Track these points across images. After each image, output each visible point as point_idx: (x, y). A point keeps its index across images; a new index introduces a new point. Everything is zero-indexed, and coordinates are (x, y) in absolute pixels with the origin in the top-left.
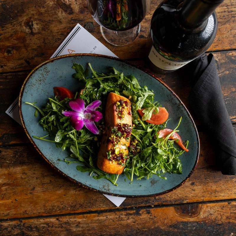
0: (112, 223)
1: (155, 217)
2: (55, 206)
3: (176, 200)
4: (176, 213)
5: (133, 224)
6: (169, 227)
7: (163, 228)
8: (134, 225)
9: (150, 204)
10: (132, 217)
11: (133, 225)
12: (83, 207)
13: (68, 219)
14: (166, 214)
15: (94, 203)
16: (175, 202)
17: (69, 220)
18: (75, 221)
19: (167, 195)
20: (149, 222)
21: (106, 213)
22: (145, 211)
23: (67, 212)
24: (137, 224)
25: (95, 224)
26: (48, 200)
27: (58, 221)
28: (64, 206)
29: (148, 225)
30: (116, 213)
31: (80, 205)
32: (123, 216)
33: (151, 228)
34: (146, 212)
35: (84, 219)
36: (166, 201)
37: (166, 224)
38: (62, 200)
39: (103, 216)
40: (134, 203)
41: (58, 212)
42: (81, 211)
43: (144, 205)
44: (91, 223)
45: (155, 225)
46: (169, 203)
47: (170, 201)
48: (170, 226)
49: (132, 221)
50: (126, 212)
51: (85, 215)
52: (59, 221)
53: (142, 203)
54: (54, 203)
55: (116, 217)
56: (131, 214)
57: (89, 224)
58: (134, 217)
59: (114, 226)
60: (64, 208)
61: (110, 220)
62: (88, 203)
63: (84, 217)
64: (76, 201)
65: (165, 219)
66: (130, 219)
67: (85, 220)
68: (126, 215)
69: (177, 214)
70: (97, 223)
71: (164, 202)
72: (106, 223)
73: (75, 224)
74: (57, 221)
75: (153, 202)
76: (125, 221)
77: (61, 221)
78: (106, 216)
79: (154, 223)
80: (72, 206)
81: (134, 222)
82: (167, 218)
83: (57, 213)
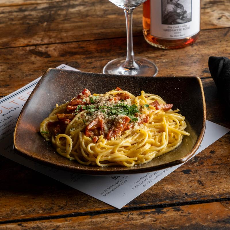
0: (116, 224)
1: (189, 213)
2: (16, 211)
3: (221, 195)
4: (224, 208)
5: (153, 222)
6: (216, 222)
7: (206, 224)
8: (155, 224)
9: (178, 201)
10: (150, 216)
11: (153, 224)
12: (65, 209)
13: (38, 224)
14: (208, 210)
15: (83, 204)
16: (221, 196)
17: (40, 225)
18: (51, 225)
19: (205, 191)
20: (180, 219)
21: (105, 214)
22: (171, 209)
23: (37, 215)
24: (160, 222)
25: (85, 226)
26: (5, 205)
27: (21, 226)
28: (32, 209)
29: (180, 223)
30: (122, 213)
31: (60, 208)
32: (135, 216)
33: (184, 225)
34: (174, 210)
35: (66, 223)
36: (205, 196)
37: (211, 220)
38: (29, 204)
39: (100, 218)
40: (152, 201)
41: (22, 216)
42: (62, 213)
43: (170, 202)
44: (79, 226)
45: (192, 222)
46: (211, 198)
47: (212, 196)
48: (218, 222)
49: (151, 220)
50: (139, 212)
51: (69, 218)
52: (23, 226)
53: (166, 200)
54: (15, 208)
55: (121, 217)
56: (148, 213)
57: (75, 227)
58: (154, 215)
59: (121, 227)
60: (32, 212)
61: (111, 221)
62: (74, 204)
63: (66, 221)
64: (53, 203)
65: (208, 215)
66: (148, 218)
67: (68, 224)
68: (139, 215)
69: (226, 208)
70: (89, 225)
71: (201, 197)
72: (106, 225)
73: (50, 228)
74: (19, 227)
75: (184, 198)
76: (138, 221)
77: (25, 226)
78: (104, 217)
79: (189, 220)
80: (45, 210)
81: (154, 221)
82: (211, 214)
83: (18, 218)
